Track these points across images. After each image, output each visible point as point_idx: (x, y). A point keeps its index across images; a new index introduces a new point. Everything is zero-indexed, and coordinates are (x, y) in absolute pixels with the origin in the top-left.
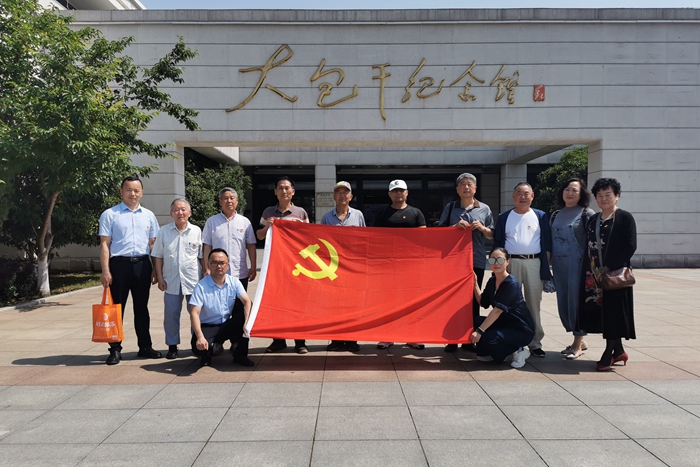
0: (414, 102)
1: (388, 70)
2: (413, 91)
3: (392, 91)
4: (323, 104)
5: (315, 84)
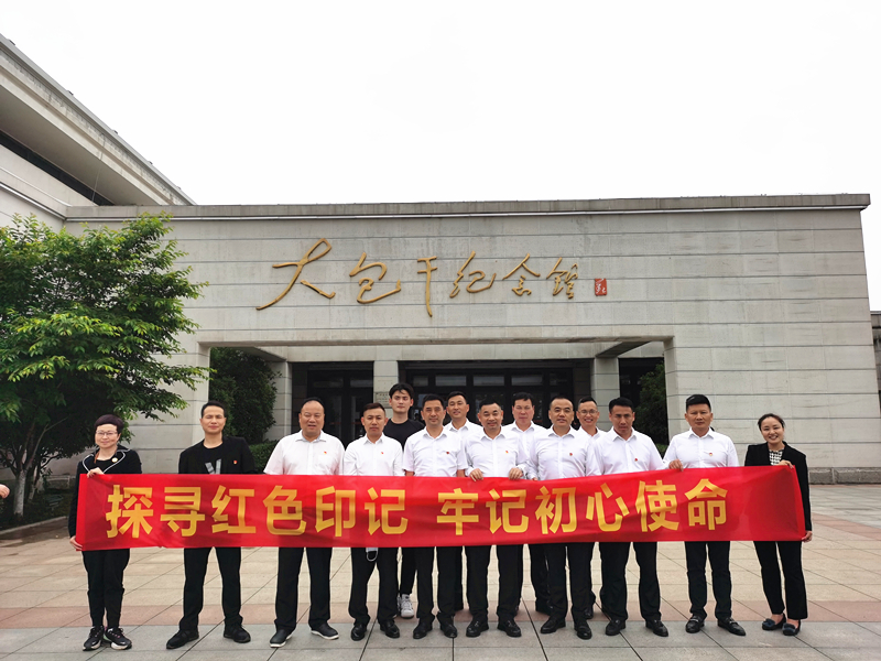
0: (463, 297)
1: (434, 265)
2: (463, 286)
3: (440, 285)
4: (364, 300)
5: (355, 279)
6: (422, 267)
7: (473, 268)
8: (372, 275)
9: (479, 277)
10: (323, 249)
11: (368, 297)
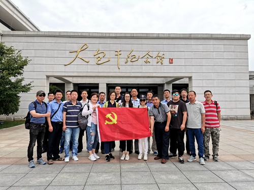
0: (129, 63)
3: (122, 59)
4: (98, 63)
5: (95, 57)
6: (117, 53)
7: (132, 54)
8: (101, 55)
9: (134, 57)
10: (85, 47)
11: (100, 62)
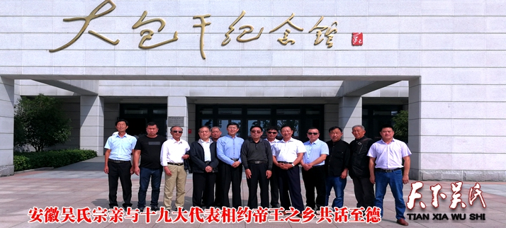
0: (233, 44)
2: (233, 37)
3: (213, 36)
4: (144, 45)
5: (136, 30)
6: (198, 22)
7: (243, 23)
8: (153, 27)
9: (247, 30)
11: (147, 44)
